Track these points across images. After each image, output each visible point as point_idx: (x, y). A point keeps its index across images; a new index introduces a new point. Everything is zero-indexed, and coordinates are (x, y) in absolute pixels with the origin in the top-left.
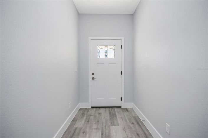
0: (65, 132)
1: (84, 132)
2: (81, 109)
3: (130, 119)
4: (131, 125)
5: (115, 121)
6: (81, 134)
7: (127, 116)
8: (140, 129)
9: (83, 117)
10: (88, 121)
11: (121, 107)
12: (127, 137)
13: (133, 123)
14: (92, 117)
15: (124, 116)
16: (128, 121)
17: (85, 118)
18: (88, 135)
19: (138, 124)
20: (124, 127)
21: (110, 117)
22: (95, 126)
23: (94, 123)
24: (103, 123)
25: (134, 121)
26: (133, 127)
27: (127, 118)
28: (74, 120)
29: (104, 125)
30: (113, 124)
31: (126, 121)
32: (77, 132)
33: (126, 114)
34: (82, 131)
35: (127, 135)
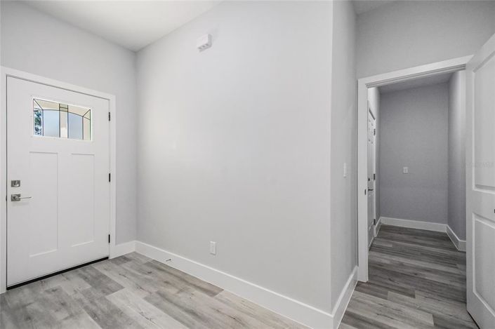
3: (140, 270)
4: (149, 277)
5: (109, 285)
7: (131, 267)
8: (167, 274)
11: (107, 258)
12: (151, 293)
13: (150, 273)
14: (33, 306)
15: (125, 269)
16: (139, 274)
19: (160, 269)
20: (137, 284)
21: (91, 284)
22: (62, 315)
25: (150, 269)
26: (152, 278)
27: (133, 271)
30: (108, 291)
31: (133, 275)
33: (127, 266)
35: (148, 291)
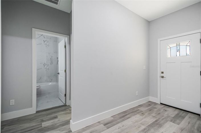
0: (131, 109)
1: (143, 114)
2: (150, 102)
5: (178, 120)
6: (140, 114)
9: (148, 106)
10: (150, 110)
11: (200, 115)
14: (156, 110)
16: (196, 128)
17: (149, 107)
18: (144, 116)
20: (184, 128)
21: (174, 116)
22: (154, 115)
23: (155, 113)
24: (163, 116)
28: (140, 106)
29: (163, 118)
30: (173, 121)
32: (138, 111)
34: (142, 113)
